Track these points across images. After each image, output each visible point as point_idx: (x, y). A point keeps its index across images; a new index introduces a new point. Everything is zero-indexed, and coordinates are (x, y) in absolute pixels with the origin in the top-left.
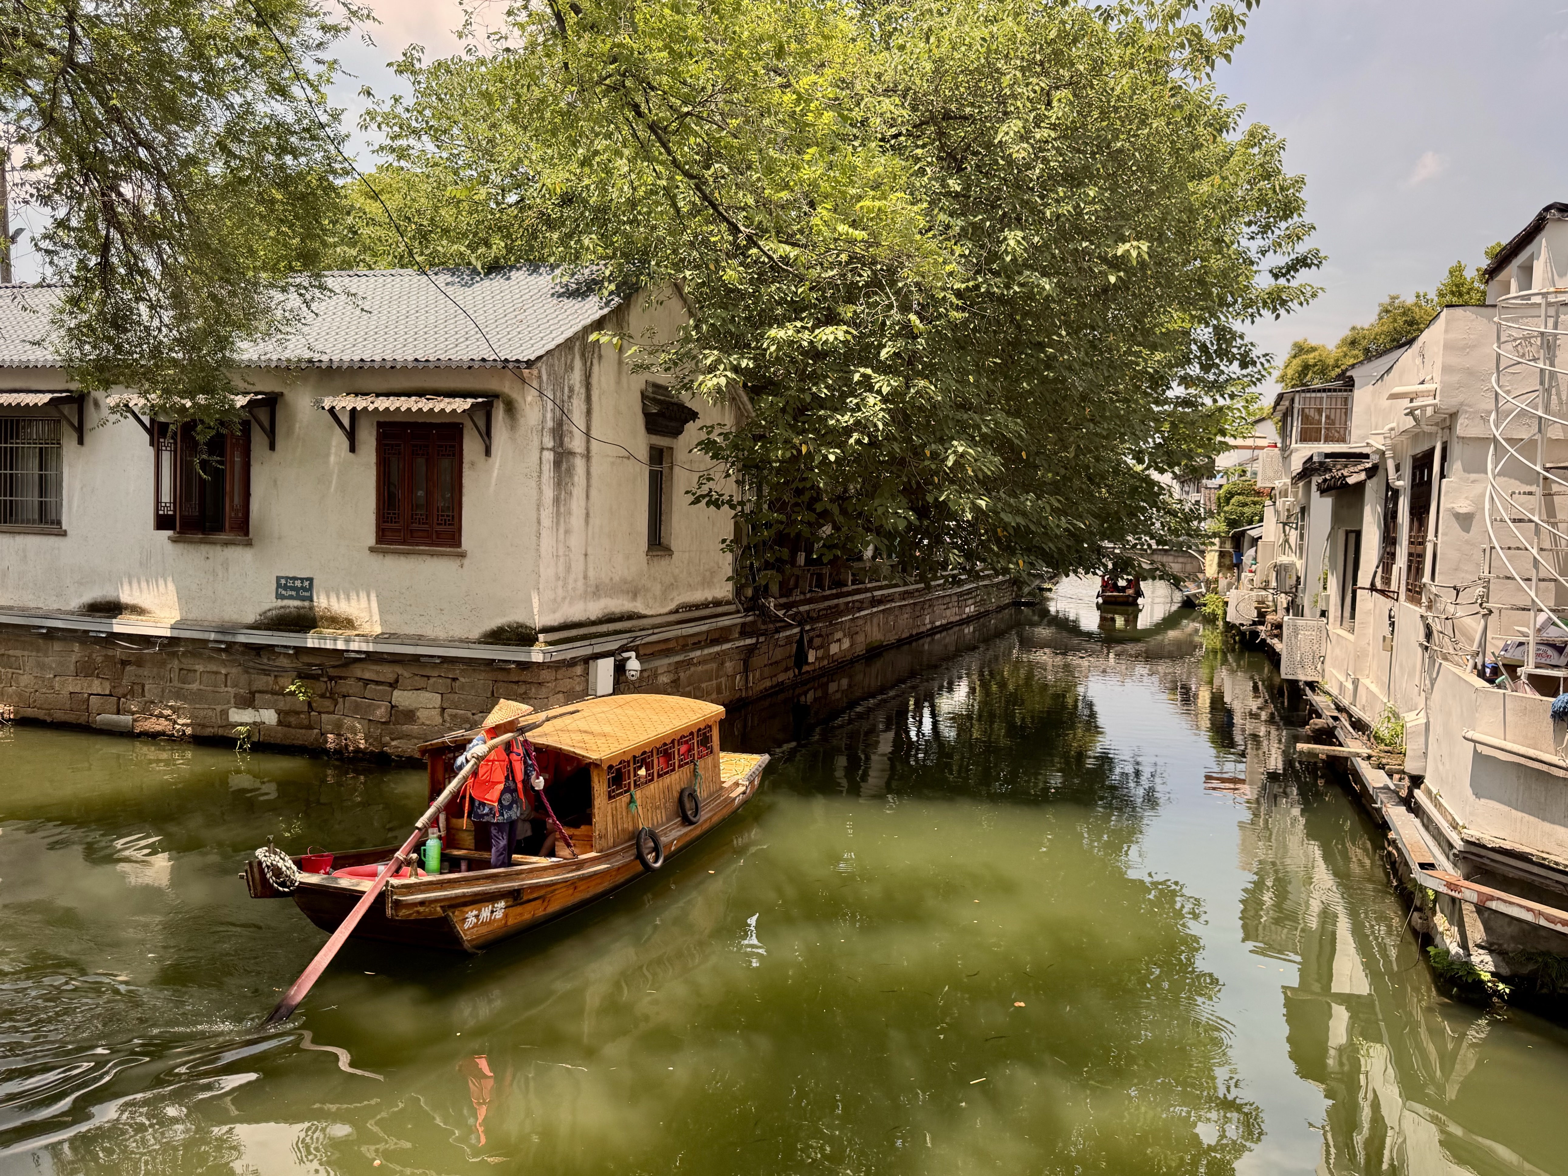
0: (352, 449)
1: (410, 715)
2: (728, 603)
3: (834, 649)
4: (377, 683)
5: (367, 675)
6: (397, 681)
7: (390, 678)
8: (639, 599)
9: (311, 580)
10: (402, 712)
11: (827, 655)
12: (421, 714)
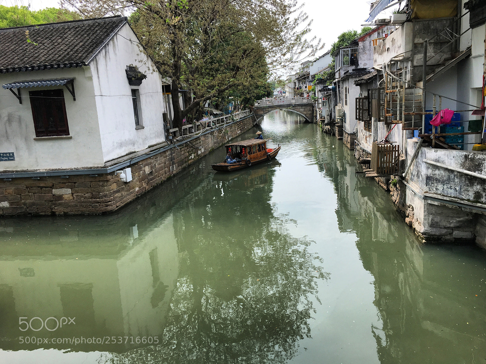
0: (21, 103)
1: (60, 197)
2: (164, 142)
3: (199, 152)
4: (46, 187)
5: (42, 185)
6: (53, 186)
7: (51, 185)
8: (136, 145)
9: (13, 153)
10: (57, 196)
11: (198, 155)
12: (66, 197)
